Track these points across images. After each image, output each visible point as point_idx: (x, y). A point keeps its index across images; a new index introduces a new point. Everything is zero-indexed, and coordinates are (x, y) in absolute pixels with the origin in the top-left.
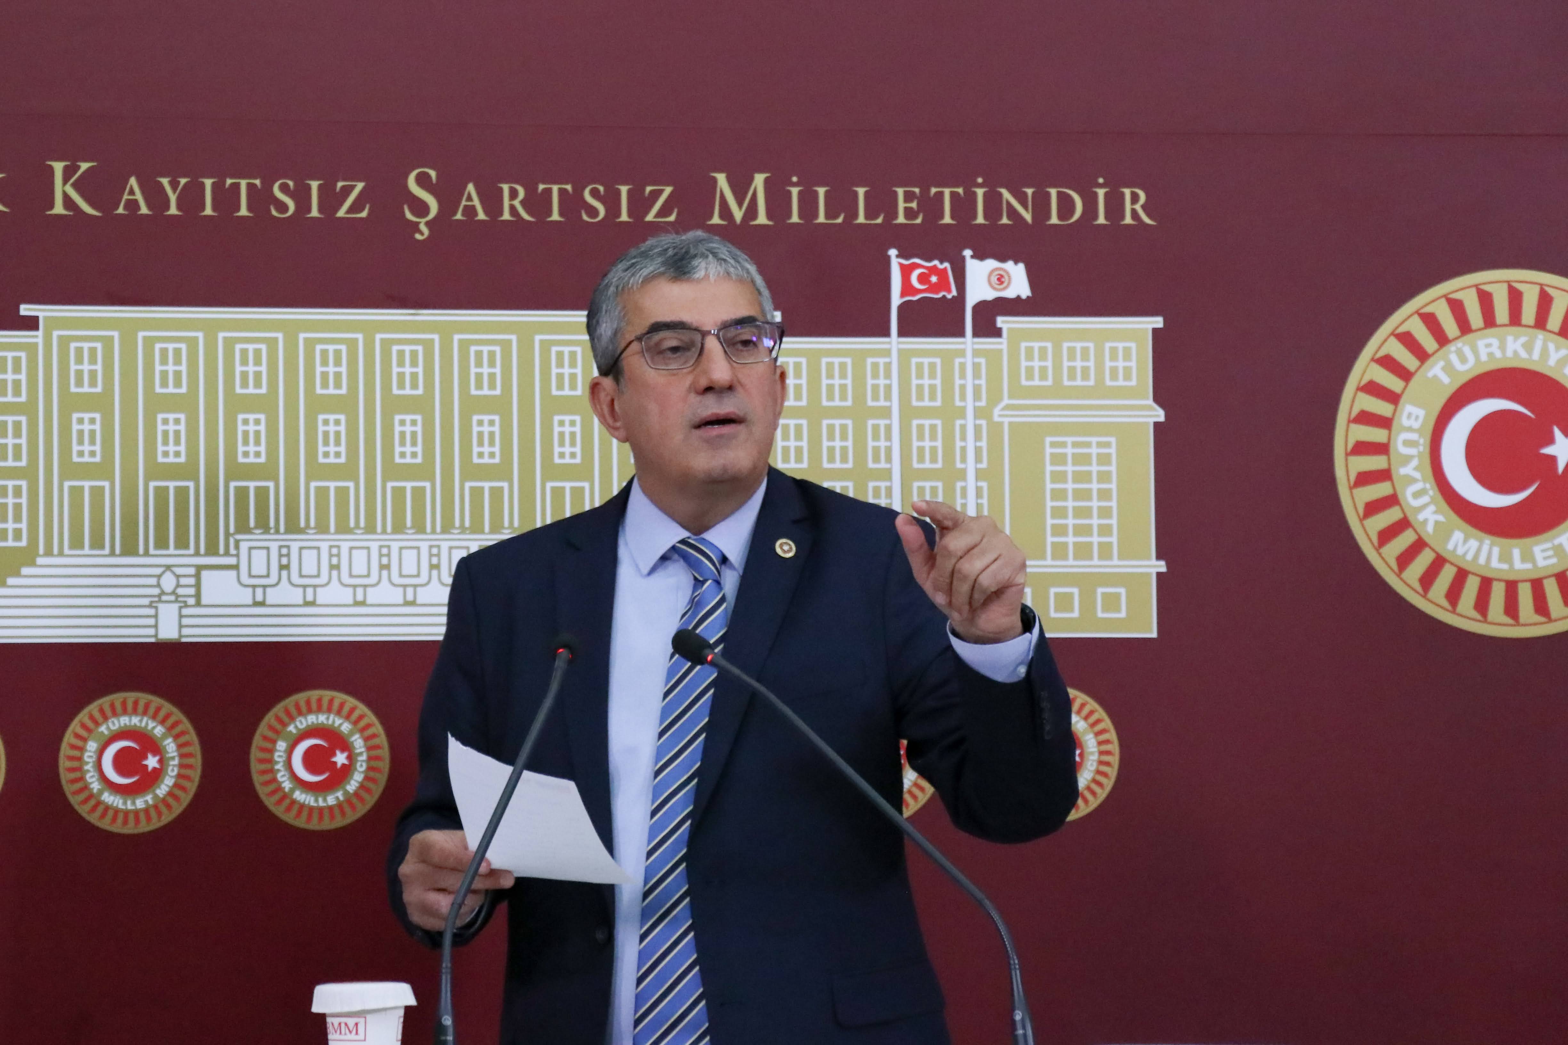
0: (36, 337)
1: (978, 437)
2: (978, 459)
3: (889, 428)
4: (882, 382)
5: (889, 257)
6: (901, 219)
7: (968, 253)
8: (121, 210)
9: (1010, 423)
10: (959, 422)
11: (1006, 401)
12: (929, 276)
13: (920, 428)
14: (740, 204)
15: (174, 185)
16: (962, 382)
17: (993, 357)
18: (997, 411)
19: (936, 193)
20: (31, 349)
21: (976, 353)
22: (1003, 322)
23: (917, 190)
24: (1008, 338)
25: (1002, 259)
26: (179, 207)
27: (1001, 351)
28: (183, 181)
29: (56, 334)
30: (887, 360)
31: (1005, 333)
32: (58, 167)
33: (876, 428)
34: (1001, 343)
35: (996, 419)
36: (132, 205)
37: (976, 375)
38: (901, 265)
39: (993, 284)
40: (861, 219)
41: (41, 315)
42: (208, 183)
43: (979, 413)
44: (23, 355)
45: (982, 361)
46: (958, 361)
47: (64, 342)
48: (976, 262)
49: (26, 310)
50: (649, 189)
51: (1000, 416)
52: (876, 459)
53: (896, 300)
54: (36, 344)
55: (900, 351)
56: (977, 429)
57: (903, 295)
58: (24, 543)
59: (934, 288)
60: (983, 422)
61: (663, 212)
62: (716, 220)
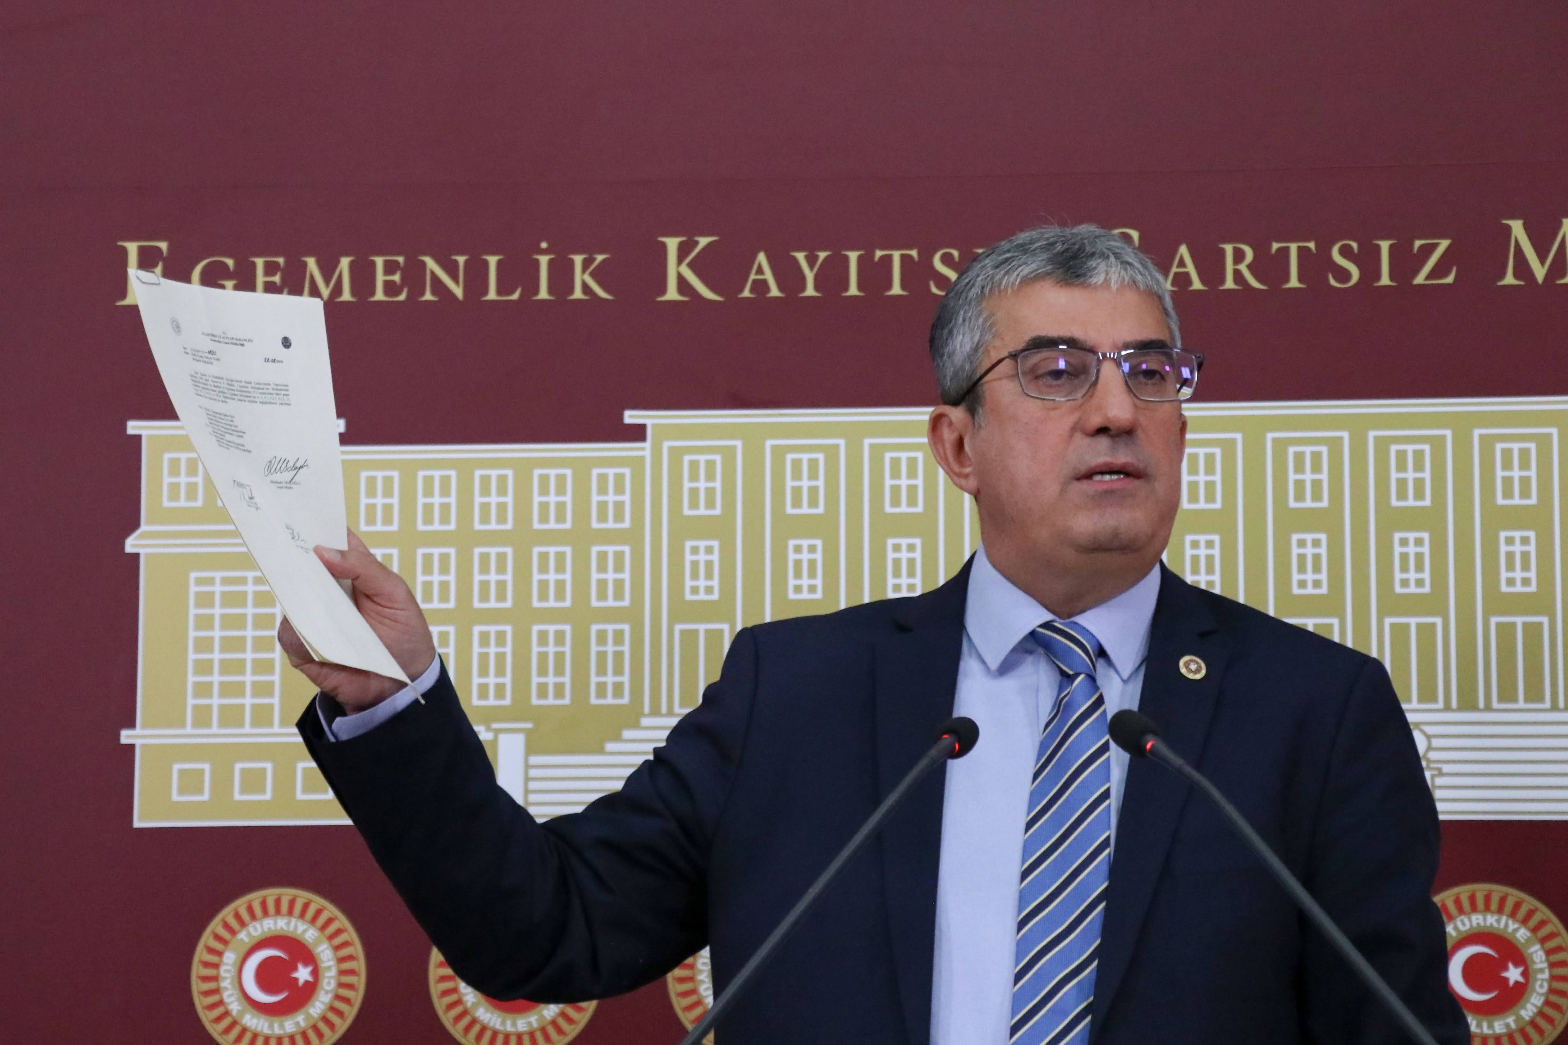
0: (643, 449)
8: (746, 293)
14: (1542, 259)
15: (811, 260)
20: (637, 464)
26: (817, 288)
28: (822, 255)
29: (666, 444)
32: (672, 244)
36: (761, 286)
41: (649, 422)
42: (853, 256)
44: (627, 471)
47: (676, 454)
49: (631, 417)
50: (1418, 243)
54: (643, 458)
58: (626, 700)
61: (1436, 272)
62: (1509, 279)
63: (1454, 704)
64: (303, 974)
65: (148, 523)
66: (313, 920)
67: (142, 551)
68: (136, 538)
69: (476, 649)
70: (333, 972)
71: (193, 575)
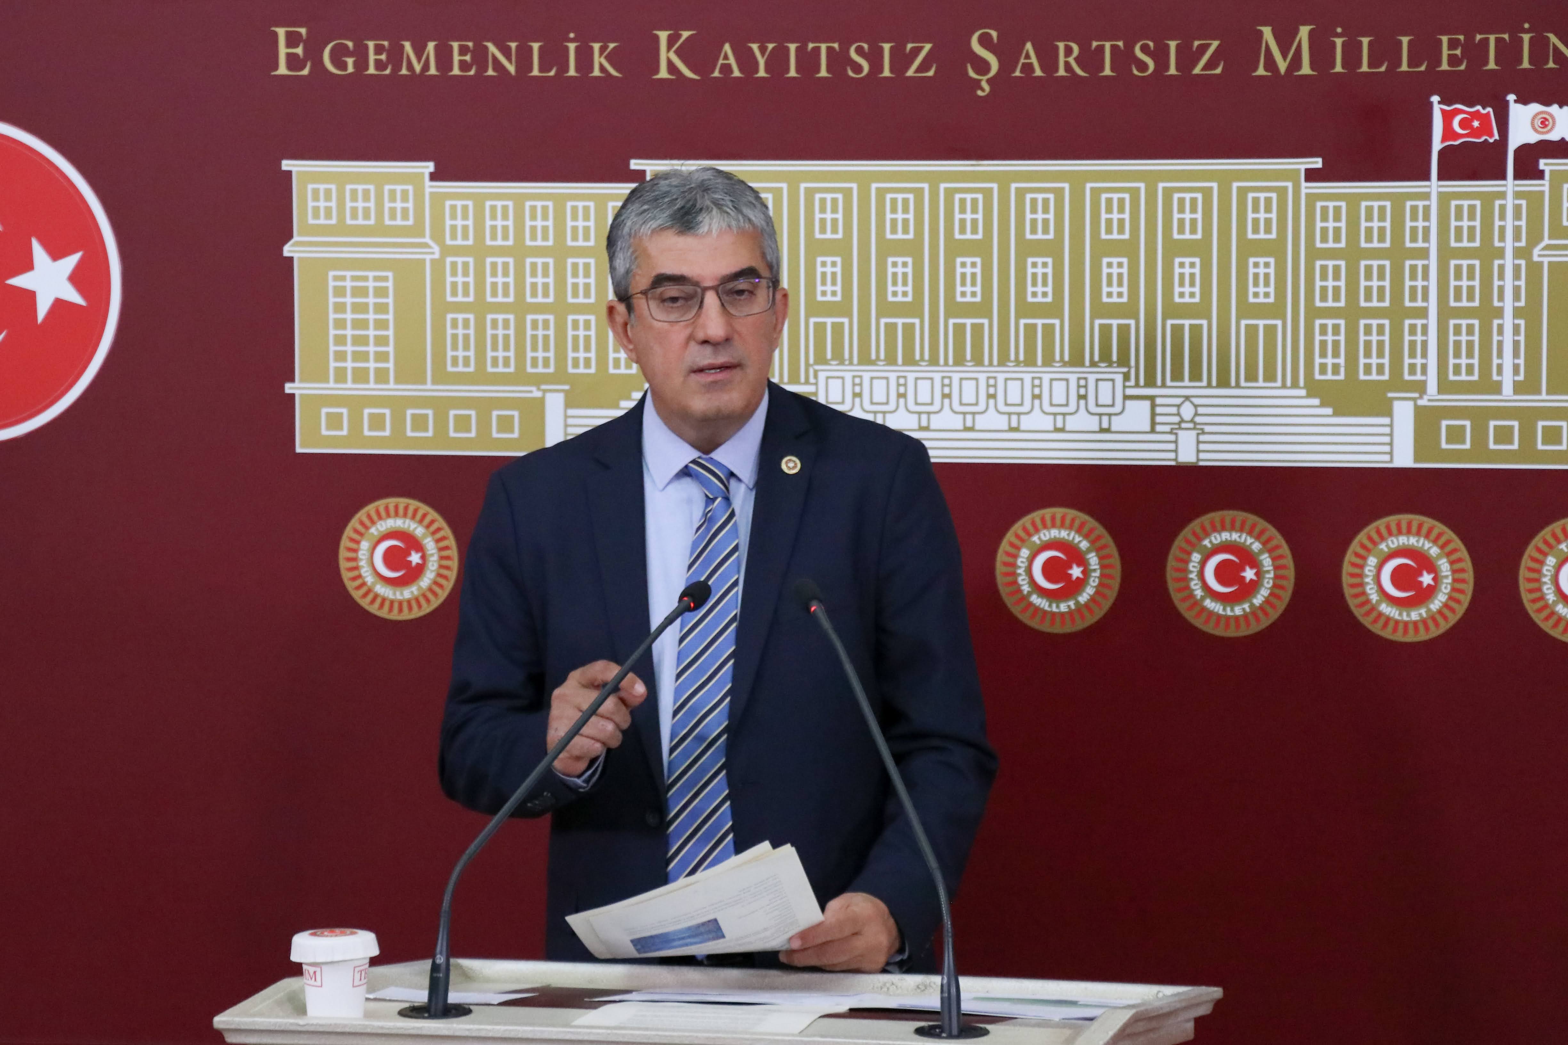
1: (1517, 276)
2: (1516, 297)
3: (1426, 269)
4: (1420, 224)
5: (1431, 104)
6: (1445, 66)
7: (1511, 97)
8: (716, 73)
9: (1550, 263)
10: (1497, 262)
11: (1546, 241)
12: (1472, 120)
13: (1458, 268)
14: (1284, 56)
15: (763, 49)
16: (1502, 223)
17: (1535, 199)
18: (1536, 251)
19: (1481, 40)
21: (1518, 195)
22: (1546, 164)
23: (1462, 37)
24: (1551, 180)
25: (1548, 104)
26: (767, 70)
27: (1543, 192)
28: (771, 46)
30: (1427, 203)
31: (1547, 175)
32: (663, 36)
33: (1413, 268)
34: (1543, 185)
35: (1536, 258)
36: (726, 69)
37: (1517, 216)
38: (1443, 111)
39: (1537, 127)
40: (1404, 67)
41: (647, 168)
42: (793, 47)
43: (1518, 253)
45: (1523, 203)
46: (1498, 203)
48: (1519, 106)
49: (635, 164)
50: (1196, 43)
51: (1540, 256)
52: (1413, 298)
53: (1437, 145)
55: (1440, 194)
56: (1517, 269)
57: (1444, 139)
59: (1475, 133)
60: (1523, 263)
61: (1209, 65)
62: (1261, 71)
63: (1214, 383)
64: (415, 558)
65: (300, 235)
66: (421, 521)
67: (296, 256)
68: (292, 245)
69: (529, 332)
70: (435, 558)
71: (331, 274)
